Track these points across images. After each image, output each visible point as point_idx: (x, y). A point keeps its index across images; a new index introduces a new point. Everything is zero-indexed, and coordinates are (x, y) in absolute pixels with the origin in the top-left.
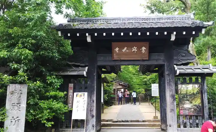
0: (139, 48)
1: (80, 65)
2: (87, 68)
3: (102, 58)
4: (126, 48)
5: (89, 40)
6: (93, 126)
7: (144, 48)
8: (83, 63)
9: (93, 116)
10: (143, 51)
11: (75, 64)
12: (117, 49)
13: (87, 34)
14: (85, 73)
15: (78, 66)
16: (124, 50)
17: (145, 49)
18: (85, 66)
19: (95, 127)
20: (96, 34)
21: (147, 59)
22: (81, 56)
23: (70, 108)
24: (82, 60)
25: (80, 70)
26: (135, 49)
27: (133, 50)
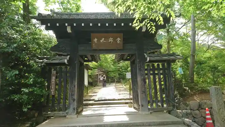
0: (115, 39)
1: (63, 54)
2: (69, 56)
4: (103, 39)
5: (69, 30)
6: (74, 109)
7: (119, 39)
8: (65, 52)
10: (118, 42)
11: (58, 53)
12: (96, 40)
13: (66, 24)
14: (66, 61)
15: (61, 55)
16: (101, 41)
17: (120, 39)
18: (67, 55)
19: (76, 110)
20: (75, 25)
21: (122, 48)
22: (64, 46)
23: (52, 93)
24: (64, 50)
25: (62, 59)
26: (111, 39)
27: (110, 41)
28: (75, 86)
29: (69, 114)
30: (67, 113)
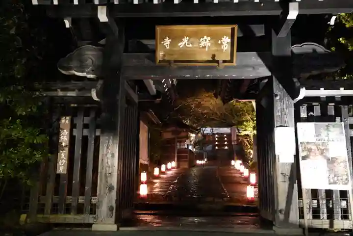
1: (88, 77)
2: (101, 82)
3: (134, 60)
4: (186, 40)
6: (111, 210)
7: (226, 40)
9: (111, 189)
10: (225, 47)
11: (76, 73)
12: (167, 41)
17: (229, 40)
19: (114, 212)
20: (116, 1)
21: (233, 64)
23: (62, 169)
26: (206, 40)
27: (202, 45)
28: (113, 156)
29: (99, 220)
30: (95, 218)
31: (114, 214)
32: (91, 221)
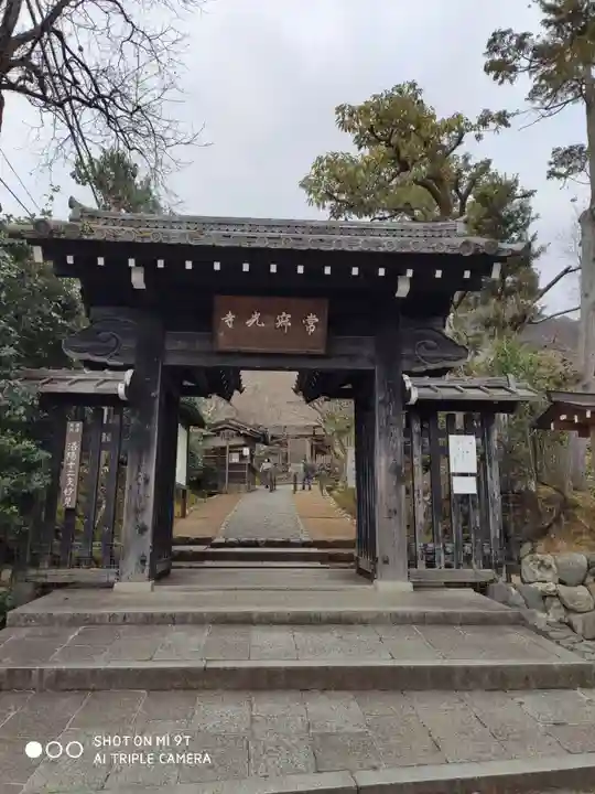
0: (298, 320)
1: (110, 363)
2: (129, 373)
3: (181, 345)
4: (257, 315)
5: (138, 279)
6: (143, 561)
7: (312, 319)
8: (117, 356)
9: (143, 530)
10: (312, 329)
11: (91, 357)
12: (229, 318)
13: (132, 263)
14: (121, 390)
15: (101, 367)
16: (250, 323)
17: (317, 320)
18: (125, 368)
19: (147, 564)
20: (161, 264)
21: (322, 351)
22: (113, 336)
23: (68, 500)
24: (114, 349)
25: (105, 381)
26: (284, 318)
27: (280, 323)
28: (147, 481)
29: (124, 577)
30: (117, 574)
31: (147, 568)
32: (112, 578)
